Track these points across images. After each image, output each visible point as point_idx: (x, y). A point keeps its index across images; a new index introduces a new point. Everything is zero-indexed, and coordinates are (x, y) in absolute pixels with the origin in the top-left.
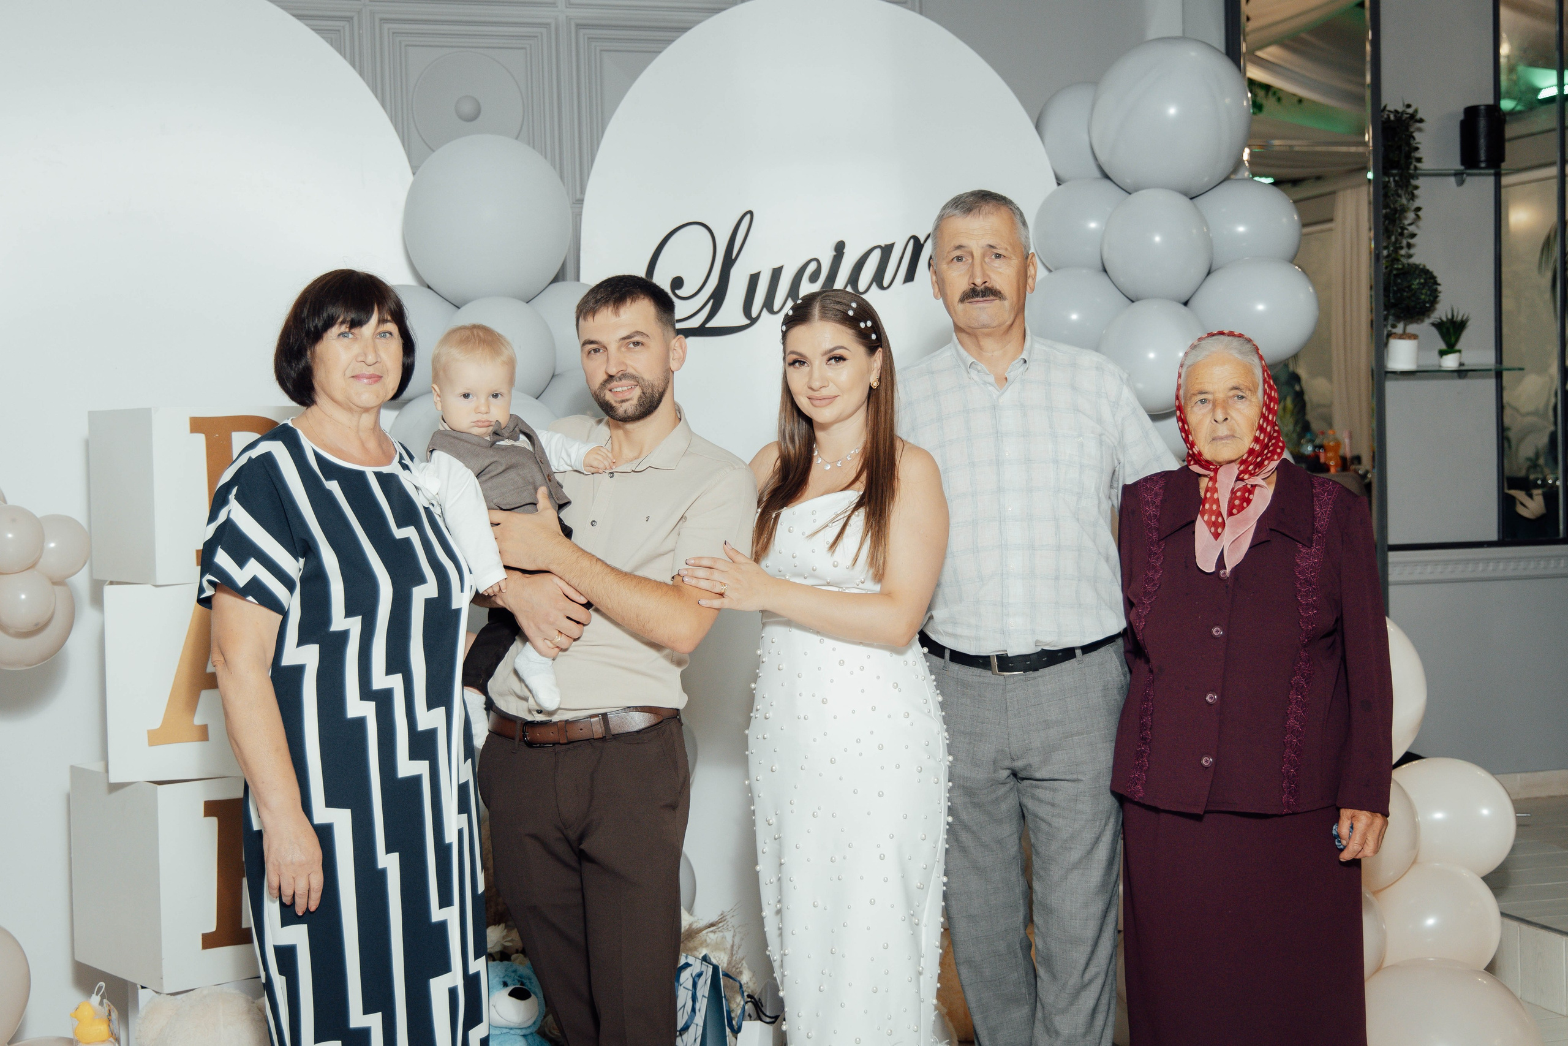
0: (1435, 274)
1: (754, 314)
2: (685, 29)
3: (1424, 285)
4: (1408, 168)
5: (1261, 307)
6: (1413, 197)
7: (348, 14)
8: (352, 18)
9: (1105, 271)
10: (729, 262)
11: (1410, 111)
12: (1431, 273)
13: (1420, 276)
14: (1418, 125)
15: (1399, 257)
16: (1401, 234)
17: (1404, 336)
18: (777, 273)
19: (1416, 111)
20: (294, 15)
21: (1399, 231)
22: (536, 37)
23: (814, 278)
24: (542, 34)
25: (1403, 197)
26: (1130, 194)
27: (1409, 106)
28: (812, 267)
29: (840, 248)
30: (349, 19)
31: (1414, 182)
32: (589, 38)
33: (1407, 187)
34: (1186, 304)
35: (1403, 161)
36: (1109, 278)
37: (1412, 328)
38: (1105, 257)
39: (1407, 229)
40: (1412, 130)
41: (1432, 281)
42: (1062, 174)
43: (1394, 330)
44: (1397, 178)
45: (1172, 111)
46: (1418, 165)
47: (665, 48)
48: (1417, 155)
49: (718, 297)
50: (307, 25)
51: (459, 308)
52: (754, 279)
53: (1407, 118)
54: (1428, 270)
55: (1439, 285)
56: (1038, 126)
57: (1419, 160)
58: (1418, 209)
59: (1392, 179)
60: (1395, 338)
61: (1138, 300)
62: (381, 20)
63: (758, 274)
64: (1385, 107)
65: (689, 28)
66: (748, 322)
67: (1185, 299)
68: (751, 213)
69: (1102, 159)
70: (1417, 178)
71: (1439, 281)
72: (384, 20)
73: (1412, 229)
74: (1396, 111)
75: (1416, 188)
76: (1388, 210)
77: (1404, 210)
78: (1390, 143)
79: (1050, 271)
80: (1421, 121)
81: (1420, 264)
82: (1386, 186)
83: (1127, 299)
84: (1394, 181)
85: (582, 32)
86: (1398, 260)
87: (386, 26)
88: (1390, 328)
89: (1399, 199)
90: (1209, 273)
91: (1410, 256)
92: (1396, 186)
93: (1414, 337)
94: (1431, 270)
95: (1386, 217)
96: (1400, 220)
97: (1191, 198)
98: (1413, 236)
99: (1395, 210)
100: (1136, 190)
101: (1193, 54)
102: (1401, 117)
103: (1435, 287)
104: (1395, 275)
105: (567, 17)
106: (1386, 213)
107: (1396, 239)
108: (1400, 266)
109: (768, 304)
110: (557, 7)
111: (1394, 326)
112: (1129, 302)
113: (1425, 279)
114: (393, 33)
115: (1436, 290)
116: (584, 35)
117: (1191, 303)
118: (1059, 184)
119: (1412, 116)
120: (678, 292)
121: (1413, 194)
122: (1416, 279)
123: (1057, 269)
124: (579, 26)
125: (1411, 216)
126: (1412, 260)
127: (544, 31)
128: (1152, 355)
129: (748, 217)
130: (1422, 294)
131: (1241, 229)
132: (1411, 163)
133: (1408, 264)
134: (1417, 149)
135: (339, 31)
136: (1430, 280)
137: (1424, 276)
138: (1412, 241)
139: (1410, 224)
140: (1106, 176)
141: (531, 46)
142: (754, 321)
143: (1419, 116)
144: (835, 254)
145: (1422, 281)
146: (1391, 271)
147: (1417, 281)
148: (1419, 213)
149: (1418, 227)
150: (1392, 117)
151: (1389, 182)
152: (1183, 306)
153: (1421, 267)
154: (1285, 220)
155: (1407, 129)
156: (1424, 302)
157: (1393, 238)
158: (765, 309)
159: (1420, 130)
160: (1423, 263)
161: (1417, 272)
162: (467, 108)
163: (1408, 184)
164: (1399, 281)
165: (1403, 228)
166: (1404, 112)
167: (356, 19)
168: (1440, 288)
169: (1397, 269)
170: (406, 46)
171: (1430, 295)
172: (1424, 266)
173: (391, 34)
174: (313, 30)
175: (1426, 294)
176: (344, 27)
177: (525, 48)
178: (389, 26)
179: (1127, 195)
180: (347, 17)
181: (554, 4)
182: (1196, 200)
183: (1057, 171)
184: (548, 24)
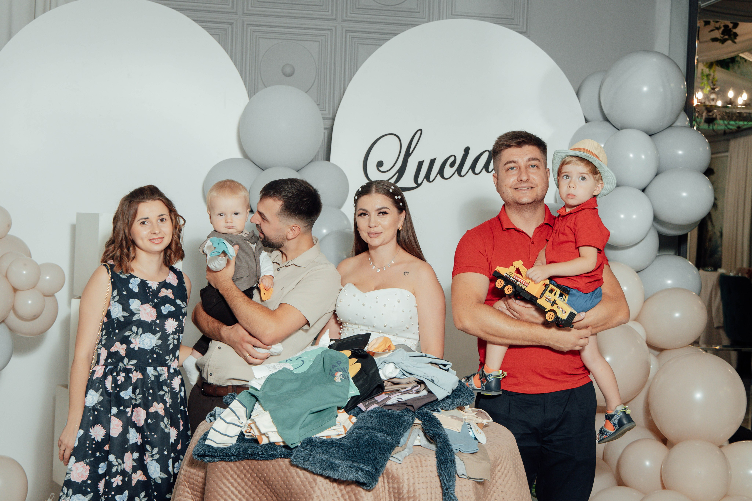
1: (419, 182)
2: (396, 34)
5: (684, 194)
7: (230, 21)
8: (233, 23)
10: (408, 154)
18: (433, 162)
22: (325, 36)
23: (452, 165)
24: (328, 34)
26: (619, 130)
28: (452, 159)
29: (467, 150)
30: (232, 24)
32: (352, 37)
34: (643, 190)
42: (588, 117)
45: (645, 89)
49: (401, 172)
51: (264, 170)
52: (420, 164)
56: (578, 95)
62: (248, 24)
63: (423, 161)
66: (416, 185)
67: (643, 187)
68: (421, 130)
69: (606, 112)
72: (249, 25)
85: (349, 34)
87: (250, 28)
90: (656, 175)
97: (650, 135)
100: (622, 129)
101: (655, 60)
105: (342, 26)
109: (427, 177)
110: (337, 21)
114: (253, 31)
116: (350, 35)
118: (586, 122)
120: (380, 168)
124: (347, 31)
127: (329, 33)
128: (622, 216)
129: (420, 132)
131: (680, 152)
135: (226, 29)
141: (322, 41)
142: (419, 185)
144: (464, 153)
152: (641, 192)
154: (701, 149)
158: (425, 179)
162: (288, 70)
167: (235, 24)
170: (259, 38)
173: (252, 32)
176: (228, 27)
177: (319, 41)
178: (252, 28)
179: (617, 130)
180: (230, 23)
181: (335, 20)
182: (653, 136)
183: (585, 115)
184: (332, 30)
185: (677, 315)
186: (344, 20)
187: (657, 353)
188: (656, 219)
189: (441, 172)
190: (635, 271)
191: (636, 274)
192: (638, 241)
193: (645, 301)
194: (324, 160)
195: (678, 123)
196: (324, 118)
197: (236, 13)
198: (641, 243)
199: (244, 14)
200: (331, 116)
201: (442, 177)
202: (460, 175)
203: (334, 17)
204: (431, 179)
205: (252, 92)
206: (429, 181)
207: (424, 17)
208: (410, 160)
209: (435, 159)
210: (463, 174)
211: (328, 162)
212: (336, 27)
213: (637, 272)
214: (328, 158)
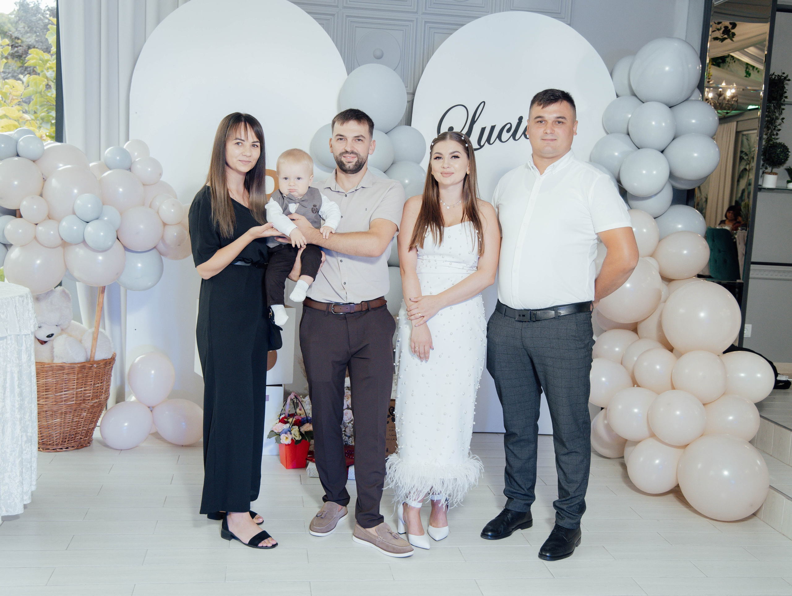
0: (788, 147)
1: (482, 144)
3: (782, 152)
4: (781, 101)
5: (696, 155)
6: (781, 113)
7: (333, 13)
8: (334, 15)
9: (628, 134)
10: (473, 122)
11: (785, 75)
12: (787, 147)
13: (781, 148)
14: (787, 82)
15: (772, 139)
16: (774, 129)
17: (771, 173)
18: (493, 128)
19: (787, 76)
20: (307, 12)
21: (774, 128)
22: (408, 26)
23: (508, 131)
25: (777, 113)
26: (644, 103)
27: (784, 73)
28: (508, 126)
29: (521, 119)
30: (333, 15)
31: (783, 107)
32: (430, 28)
33: (779, 109)
34: (662, 152)
35: (778, 97)
36: (630, 138)
37: (775, 170)
38: (629, 130)
39: (777, 127)
40: (785, 83)
41: (786, 150)
42: (619, 94)
43: (766, 171)
44: (775, 105)
45: (667, 69)
46: (785, 99)
47: (454, 32)
48: (785, 95)
49: (468, 136)
50: (312, 16)
52: (483, 130)
53: (783, 79)
54: (785, 145)
55: (790, 152)
56: (611, 75)
57: (786, 97)
58: (783, 119)
59: (772, 105)
60: (767, 174)
61: (642, 148)
62: (346, 16)
63: (485, 128)
64: (774, 73)
65: (464, 25)
66: (479, 147)
67: (662, 149)
68: (484, 102)
69: (634, 88)
70: (785, 105)
71: (789, 151)
72: (347, 16)
73: (779, 127)
74: (779, 75)
75: (783, 109)
76: (769, 119)
77: (777, 118)
78: (773, 89)
79: (608, 133)
80: (789, 80)
81: (782, 143)
82: (769, 107)
83: (636, 147)
84: (773, 106)
85: (427, 24)
86: (772, 140)
87: (348, 19)
88: (764, 170)
89: (775, 114)
90: (673, 139)
91: (777, 139)
92: (774, 108)
93: (776, 174)
94: (786, 145)
95: (768, 121)
96: (775, 122)
97: (670, 107)
98: (779, 130)
99: (773, 119)
100: (647, 102)
101: (676, 44)
102: (781, 78)
103: (787, 153)
104: (769, 147)
105: (422, 18)
106: (768, 119)
107: (772, 132)
108: (772, 143)
109: (488, 140)
111: (766, 168)
112: (637, 148)
113: (783, 149)
115: (788, 154)
116: (428, 26)
117: (665, 152)
118: (617, 97)
119: (785, 78)
121: (782, 112)
122: (779, 149)
123: (611, 133)
124: (426, 22)
125: (779, 121)
126: (778, 141)
127: (411, 23)
128: (644, 172)
129: (483, 103)
130: (781, 155)
131: (694, 121)
132: (782, 99)
133: (776, 143)
134: (786, 92)
135: (329, 20)
136: (785, 149)
137: (783, 148)
138: (777, 132)
139: (778, 125)
140: (635, 95)
141: (406, 30)
142: (481, 147)
143: (787, 79)
144: (518, 121)
145: (782, 150)
146: (768, 145)
147: (779, 150)
148: (783, 120)
149: (781, 127)
150: (776, 77)
151: (771, 106)
152: (660, 153)
153: (782, 144)
154: (711, 119)
155: (783, 83)
156: (782, 159)
157: (770, 131)
159: (787, 84)
160: (783, 142)
161: (780, 146)
162: (378, 54)
163: (780, 107)
164: (771, 149)
165: (775, 127)
166: (781, 76)
167: (336, 15)
168: (789, 154)
169: (771, 144)
170: (356, 27)
171: (785, 156)
172: (784, 144)
173: (350, 22)
174: (314, 18)
175: (783, 156)
176: (331, 18)
177: (403, 30)
178: (349, 18)
179: (642, 103)
180: (333, 14)
181: (417, 13)
182: (672, 108)
183: (617, 92)
184: (413, 21)
185: (685, 252)
186: (424, 13)
187: (667, 283)
188: (672, 176)
189: (499, 137)
190: (653, 217)
191: (654, 219)
192: (656, 192)
193: (660, 241)
194: (406, 125)
195: (693, 98)
196: (407, 93)
197: (337, 6)
198: (659, 195)
199: (345, 7)
200: (411, 91)
201: (500, 140)
202: (514, 139)
203: (415, 10)
204: (491, 142)
205: (349, 70)
206: (489, 143)
207: (488, 11)
208: (475, 126)
209: (495, 126)
210: (517, 138)
211: (409, 127)
212: (417, 19)
213: (655, 218)
214: (410, 124)
